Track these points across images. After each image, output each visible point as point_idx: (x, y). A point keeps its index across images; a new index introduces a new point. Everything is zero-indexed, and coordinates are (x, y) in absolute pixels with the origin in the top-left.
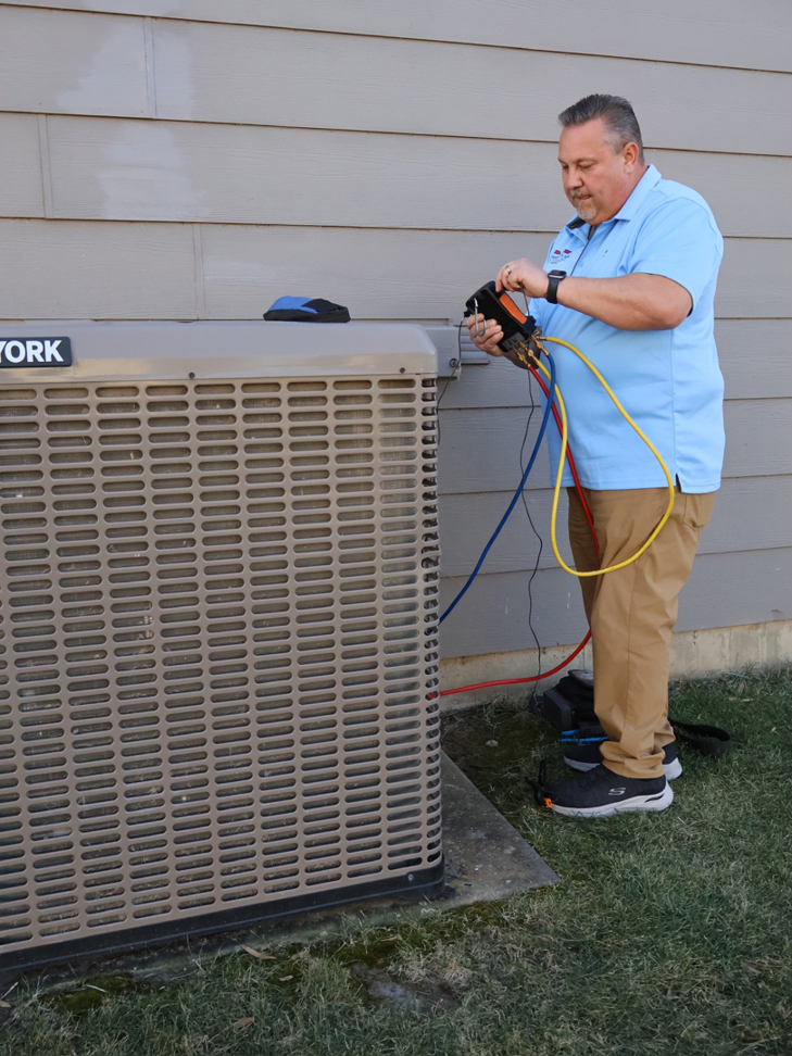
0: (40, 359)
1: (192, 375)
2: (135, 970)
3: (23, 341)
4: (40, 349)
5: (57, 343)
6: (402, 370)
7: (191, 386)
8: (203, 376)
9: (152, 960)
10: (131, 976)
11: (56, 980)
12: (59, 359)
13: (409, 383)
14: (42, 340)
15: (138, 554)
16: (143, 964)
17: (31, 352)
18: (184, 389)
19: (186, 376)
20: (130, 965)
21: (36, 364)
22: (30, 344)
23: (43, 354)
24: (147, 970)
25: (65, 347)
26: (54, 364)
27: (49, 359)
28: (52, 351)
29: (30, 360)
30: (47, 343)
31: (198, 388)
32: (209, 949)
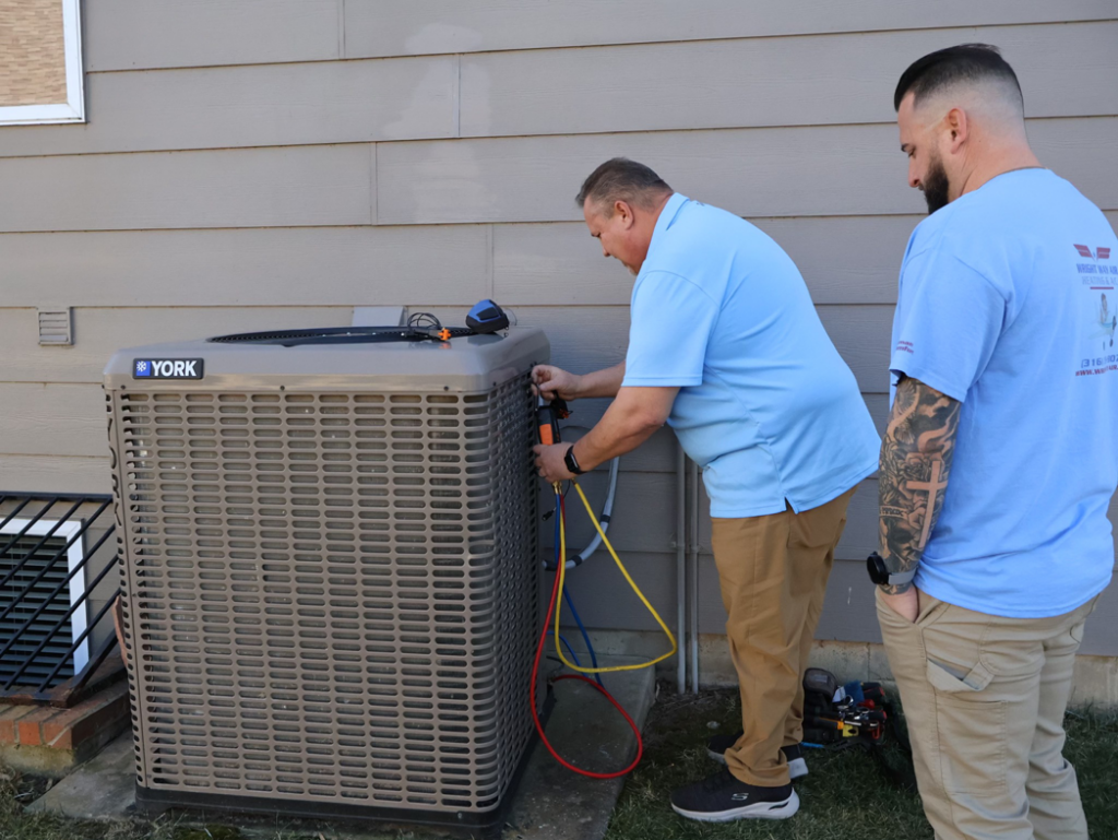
0: (182, 374)
1: (282, 388)
2: (242, 828)
3: (173, 361)
4: (182, 368)
5: (194, 363)
6: (446, 388)
7: (282, 395)
8: (289, 388)
9: (256, 825)
10: (238, 831)
11: (194, 819)
12: (194, 374)
13: (454, 399)
14: (184, 360)
15: (247, 517)
16: (250, 825)
17: (177, 369)
18: (277, 397)
19: (278, 388)
20: (240, 824)
21: (179, 377)
22: (177, 363)
23: (184, 371)
24: (250, 830)
25: (200, 366)
26: (190, 377)
27: (187, 374)
28: (190, 368)
29: (176, 374)
30: (188, 363)
31: (288, 398)
32: (296, 828)
